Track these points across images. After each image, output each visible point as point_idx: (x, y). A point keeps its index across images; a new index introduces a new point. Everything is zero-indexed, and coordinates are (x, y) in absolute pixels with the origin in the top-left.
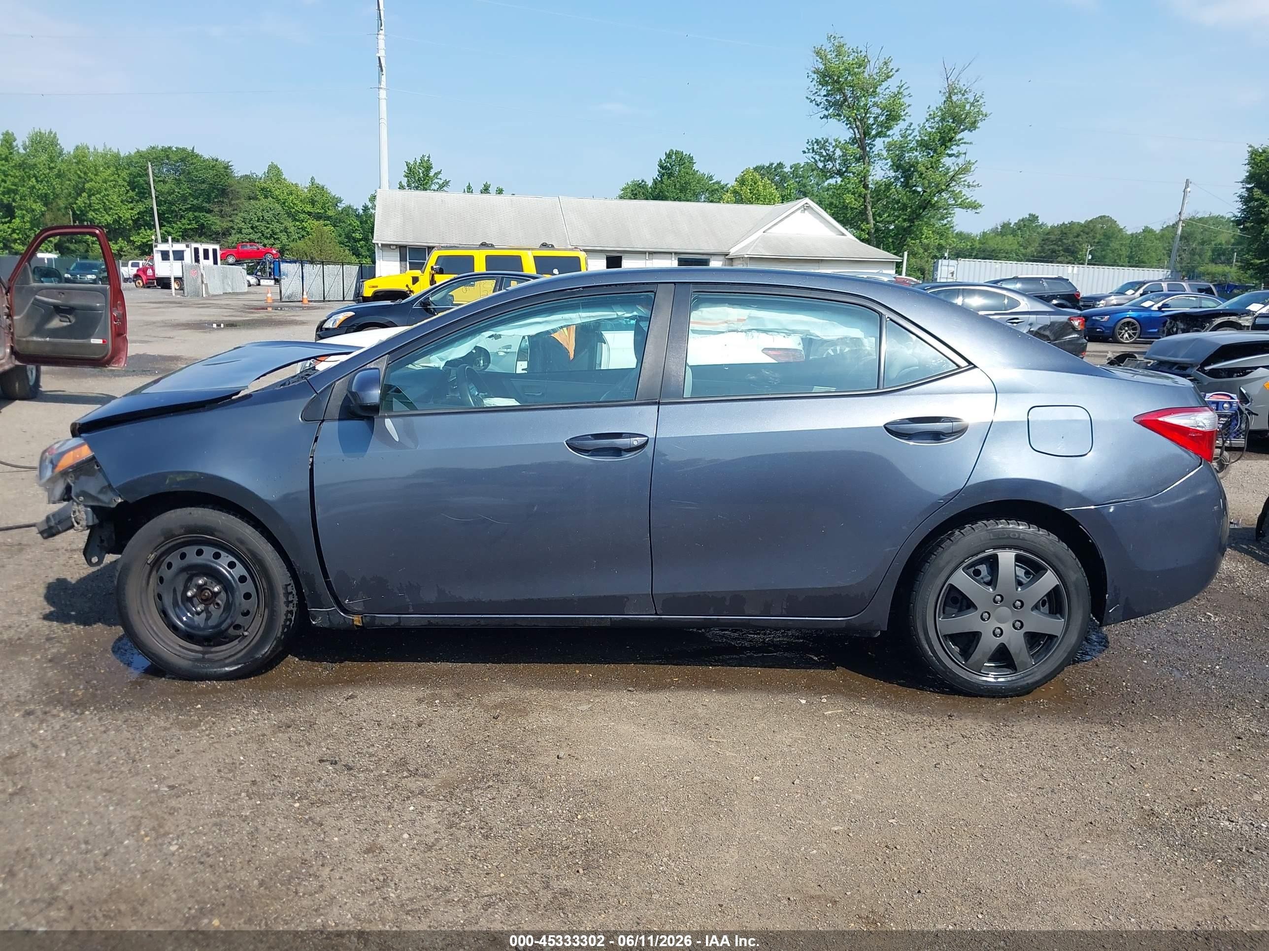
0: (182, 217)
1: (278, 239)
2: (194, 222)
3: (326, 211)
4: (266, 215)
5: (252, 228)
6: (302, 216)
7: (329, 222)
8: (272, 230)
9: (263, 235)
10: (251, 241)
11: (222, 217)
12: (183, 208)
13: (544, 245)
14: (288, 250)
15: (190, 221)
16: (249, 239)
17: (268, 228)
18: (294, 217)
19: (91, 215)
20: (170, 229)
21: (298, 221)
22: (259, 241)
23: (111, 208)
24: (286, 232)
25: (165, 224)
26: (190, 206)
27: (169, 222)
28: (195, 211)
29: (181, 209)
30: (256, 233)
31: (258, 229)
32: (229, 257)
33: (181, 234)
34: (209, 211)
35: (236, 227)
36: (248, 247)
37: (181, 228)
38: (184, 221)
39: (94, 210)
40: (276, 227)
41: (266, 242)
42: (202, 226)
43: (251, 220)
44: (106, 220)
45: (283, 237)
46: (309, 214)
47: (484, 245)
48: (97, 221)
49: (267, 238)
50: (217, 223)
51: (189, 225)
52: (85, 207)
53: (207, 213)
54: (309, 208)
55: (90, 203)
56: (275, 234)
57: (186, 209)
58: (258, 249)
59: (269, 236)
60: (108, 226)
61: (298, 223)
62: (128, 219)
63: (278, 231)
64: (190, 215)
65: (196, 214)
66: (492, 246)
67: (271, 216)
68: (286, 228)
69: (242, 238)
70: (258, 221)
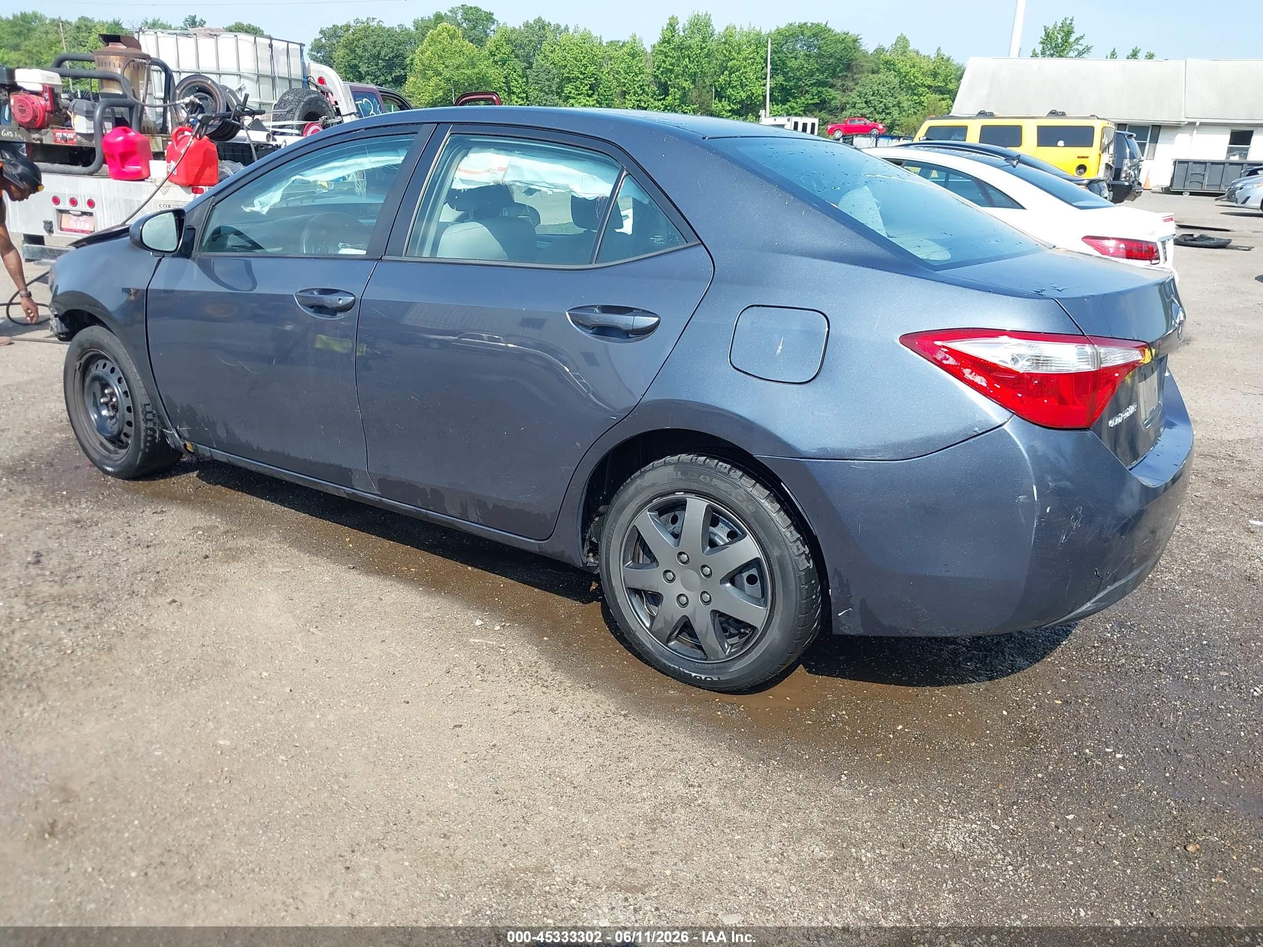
0: (807, 92)
1: (890, 114)
2: (816, 97)
3: (947, 84)
4: (881, 88)
5: (866, 102)
6: (921, 90)
7: (948, 96)
8: (885, 105)
9: (875, 109)
10: (863, 116)
11: (844, 91)
12: (809, 83)
13: (1053, 113)
14: (898, 125)
15: (813, 96)
16: (861, 114)
17: (881, 102)
18: (912, 90)
19: (729, 91)
20: (794, 105)
21: (915, 94)
22: (871, 115)
23: (746, 85)
24: (899, 107)
25: (791, 99)
26: (815, 81)
27: (795, 98)
28: (819, 86)
29: (807, 84)
30: (869, 107)
31: (871, 104)
32: (837, 132)
33: (803, 109)
34: (832, 86)
35: (851, 102)
36: (857, 123)
37: (804, 103)
38: (807, 96)
39: (733, 87)
40: (890, 101)
41: (877, 116)
42: (823, 102)
43: (866, 94)
44: (741, 96)
45: (895, 112)
46: (929, 87)
47: (982, 114)
48: (733, 97)
49: (879, 113)
50: (836, 97)
51: (811, 100)
52: (725, 84)
53: (830, 87)
54: (929, 81)
55: (730, 81)
56: (888, 109)
57: (812, 84)
58: (865, 124)
59: (881, 110)
60: (742, 101)
61: (915, 97)
62: (759, 95)
63: (891, 105)
64: (814, 90)
65: (819, 89)
66: (991, 115)
67: (886, 90)
68: (899, 103)
69: (855, 113)
70: (873, 96)
